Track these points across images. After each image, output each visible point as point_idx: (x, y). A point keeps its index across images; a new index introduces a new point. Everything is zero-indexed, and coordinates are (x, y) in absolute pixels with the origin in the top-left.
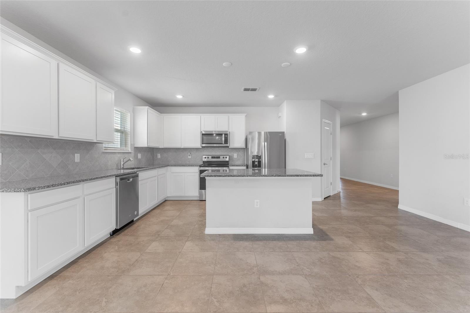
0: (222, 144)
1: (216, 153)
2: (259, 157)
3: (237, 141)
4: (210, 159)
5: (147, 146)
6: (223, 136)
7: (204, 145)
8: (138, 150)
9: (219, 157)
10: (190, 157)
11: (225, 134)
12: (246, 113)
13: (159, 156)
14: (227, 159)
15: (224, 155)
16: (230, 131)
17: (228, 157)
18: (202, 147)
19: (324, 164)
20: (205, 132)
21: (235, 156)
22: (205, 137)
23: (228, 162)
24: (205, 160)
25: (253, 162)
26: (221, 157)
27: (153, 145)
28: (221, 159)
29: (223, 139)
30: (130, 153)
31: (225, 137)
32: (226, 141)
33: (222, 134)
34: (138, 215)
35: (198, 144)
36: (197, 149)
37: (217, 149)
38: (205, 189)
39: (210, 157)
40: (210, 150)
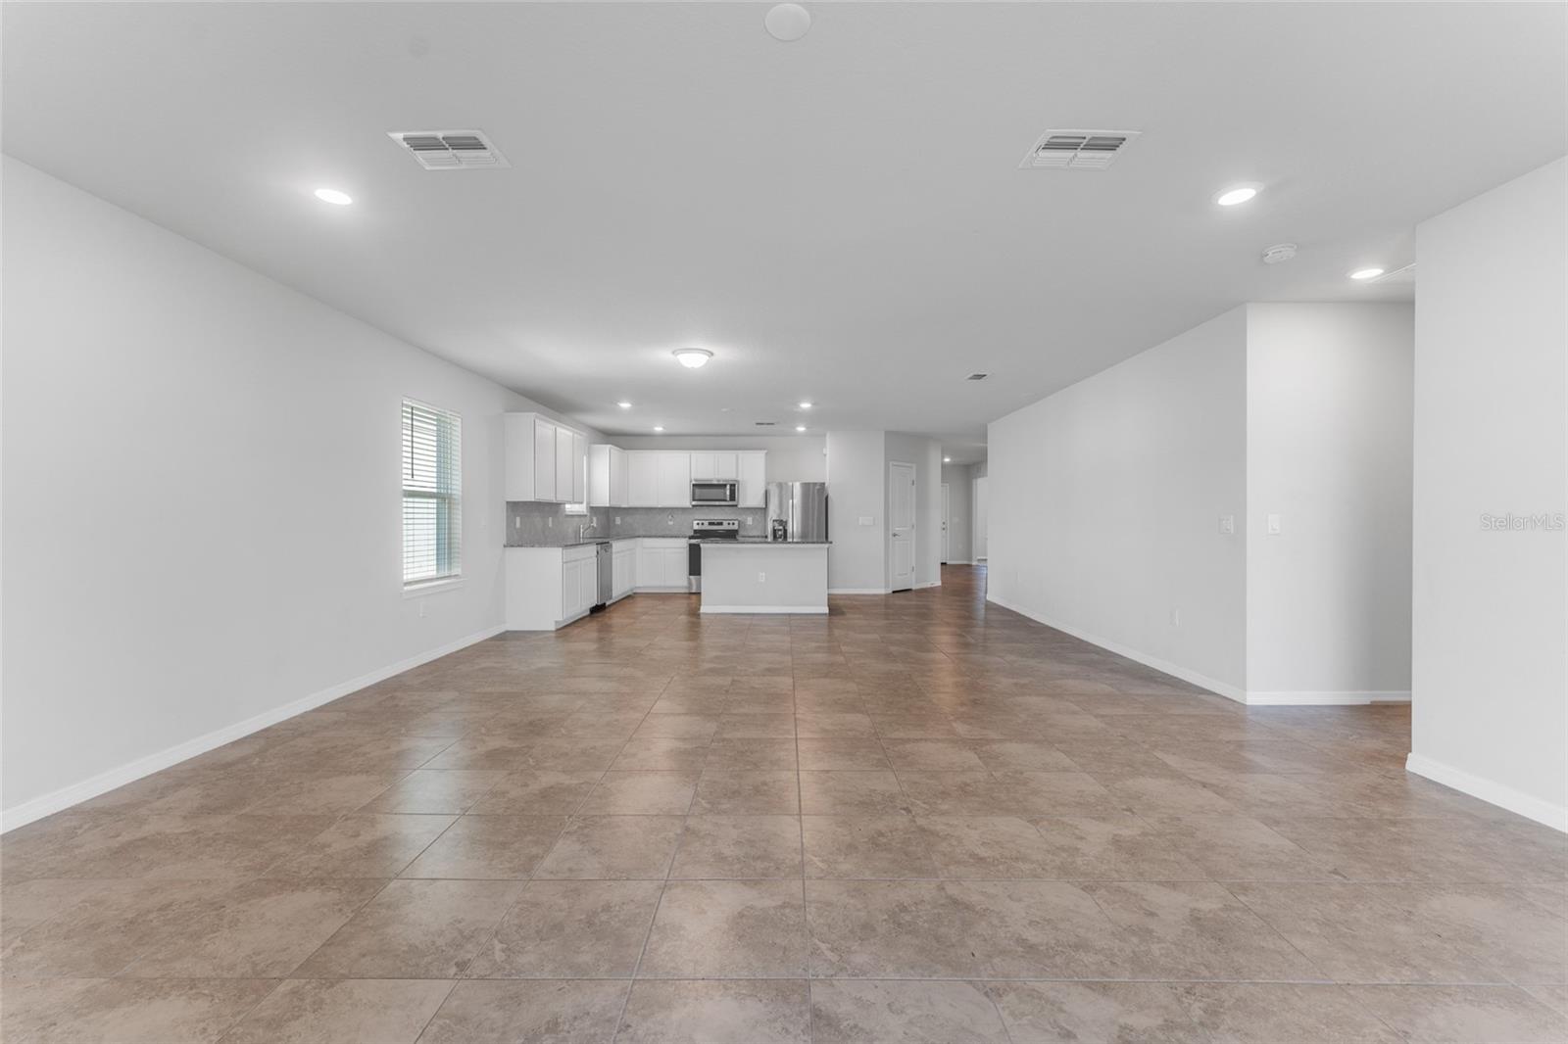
0: (725, 500)
1: (716, 516)
2: (783, 523)
3: (751, 497)
4: (706, 527)
5: (608, 505)
6: (728, 487)
7: (694, 503)
8: (594, 510)
9: (721, 524)
10: (671, 523)
11: (731, 485)
12: (764, 449)
13: (618, 521)
14: (736, 527)
15: (727, 519)
16: (739, 479)
17: (736, 523)
18: (694, 506)
19: (895, 535)
20: (696, 480)
21: (749, 521)
22: (697, 490)
23: (737, 531)
24: (696, 527)
25: (775, 531)
26: (725, 523)
27: (615, 504)
28: (725, 526)
29: (728, 493)
30: (586, 516)
31: (731, 490)
32: (733, 497)
33: (725, 485)
34: (611, 598)
35: (686, 502)
36: (684, 510)
37: (719, 508)
38: (699, 574)
39: (706, 523)
40: (706, 509)
